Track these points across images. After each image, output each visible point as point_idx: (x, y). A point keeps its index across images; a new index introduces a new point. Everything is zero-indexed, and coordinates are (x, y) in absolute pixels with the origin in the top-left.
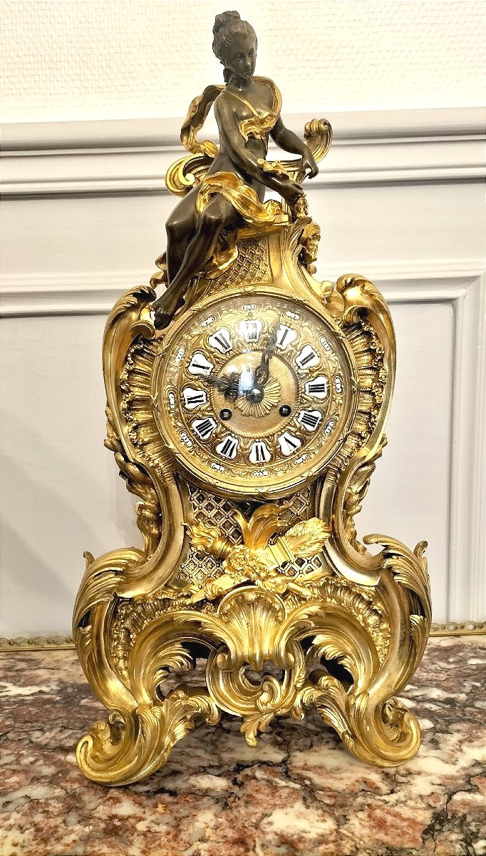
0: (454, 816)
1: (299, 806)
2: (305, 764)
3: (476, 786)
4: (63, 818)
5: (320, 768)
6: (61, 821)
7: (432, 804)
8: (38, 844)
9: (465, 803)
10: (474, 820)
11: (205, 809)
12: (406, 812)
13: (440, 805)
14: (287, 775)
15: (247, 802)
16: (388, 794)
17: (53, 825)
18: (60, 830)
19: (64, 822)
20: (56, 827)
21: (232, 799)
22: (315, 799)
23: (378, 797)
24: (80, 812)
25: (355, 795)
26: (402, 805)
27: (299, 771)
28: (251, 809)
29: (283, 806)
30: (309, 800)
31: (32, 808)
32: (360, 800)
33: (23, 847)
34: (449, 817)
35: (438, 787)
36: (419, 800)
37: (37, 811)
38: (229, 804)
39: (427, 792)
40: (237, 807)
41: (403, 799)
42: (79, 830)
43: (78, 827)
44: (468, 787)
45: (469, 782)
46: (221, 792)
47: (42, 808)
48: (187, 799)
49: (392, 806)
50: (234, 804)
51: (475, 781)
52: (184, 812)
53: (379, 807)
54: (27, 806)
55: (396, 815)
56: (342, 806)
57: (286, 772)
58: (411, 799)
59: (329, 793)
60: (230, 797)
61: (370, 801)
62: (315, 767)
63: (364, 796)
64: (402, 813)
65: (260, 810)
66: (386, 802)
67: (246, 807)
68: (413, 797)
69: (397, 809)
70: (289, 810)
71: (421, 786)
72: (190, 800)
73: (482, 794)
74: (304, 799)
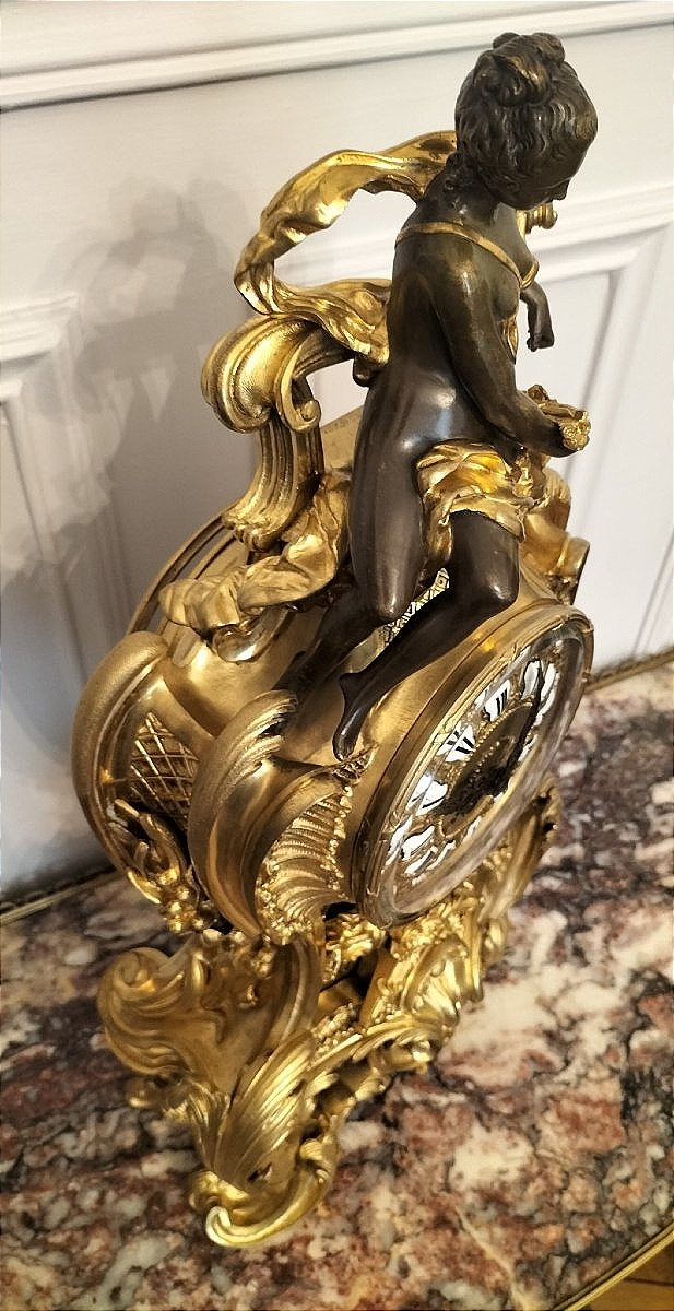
0: (642, 1078)
1: (477, 1130)
3: (646, 1016)
5: (474, 1051)
7: (614, 1066)
9: (646, 1050)
10: (662, 1075)
11: (373, 1185)
12: (591, 1091)
13: (622, 1064)
14: (441, 1084)
15: (418, 1152)
16: (564, 1069)
21: (397, 1155)
22: (491, 1112)
23: (556, 1079)
24: (224, 1262)
25: (529, 1086)
26: (584, 1081)
27: (452, 1070)
28: (428, 1161)
29: (461, 1140)
30: (485, 1117)
31: (156, 1286)
32: (539, 1092)
34: (638, 1080)
35: (610, 1034)
36: (599, 1064)
37: (166, 1288)
38: (398, 1162)
39: (601, 1049)
40: (410, 1164)
41: (582, 1071)
44: (640, 1021)
45: (638, 1013)
46: (379, 1148)
47: (169, 1278)
48: (345, 1177)
49: (576, 1087)
50: (405, 1163)
51: (644, 1008)
52: (352, 1203)
53: (563, 1095)
54: (146, 1285)
55: (586, 1101)
56: (525, 1110)
57: (440, 1078)
58: (589, 1066)
59: (502, 1095)
60: (393, 1150)
61: (551, 1089)
63: (541, 1083)
64: (589, 1094)
65: (437, 1159)
66: (567, 1084)
67: (420, 1160)
68: (592, 1062)
69: (583, 1091)
70: (470, 1144)
71: (594, 1040)
72: (351, 1179)
73: (656, 1027)
74: (480, 1118)
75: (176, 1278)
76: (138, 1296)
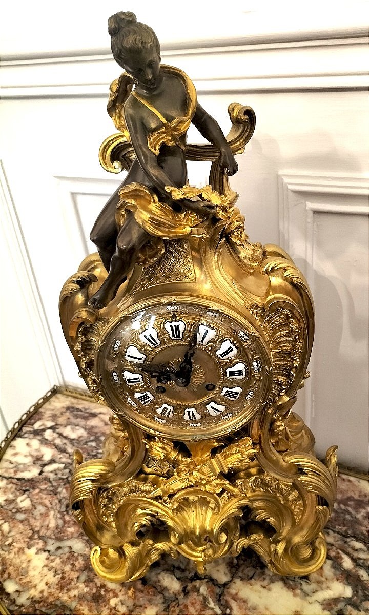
2: (237, 594)
4: (78, 574)
5: (245, 602)
6: (77, 576)
8: (57, 589)
14: (219, 599)
17: (71, 577)
18: (73, 583)
19: (78, 578)
20: (72, 580)
21: (173, 604)
24: (90, 573)
27: (229, 598)
33: (49, 587)
38: (170, 606)
42: (82, 588)
43: (82, 585)
46: (172, 595)
48: (150, 591)
50: (172, 609)
57: (220, 595)
60: (174, 601)
62: (242, 599)
72: (150, 593)
75: (75, 563)
76: (62, 555)
